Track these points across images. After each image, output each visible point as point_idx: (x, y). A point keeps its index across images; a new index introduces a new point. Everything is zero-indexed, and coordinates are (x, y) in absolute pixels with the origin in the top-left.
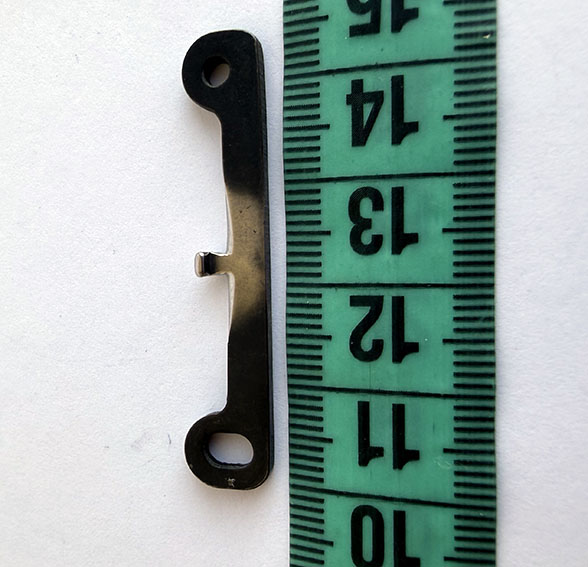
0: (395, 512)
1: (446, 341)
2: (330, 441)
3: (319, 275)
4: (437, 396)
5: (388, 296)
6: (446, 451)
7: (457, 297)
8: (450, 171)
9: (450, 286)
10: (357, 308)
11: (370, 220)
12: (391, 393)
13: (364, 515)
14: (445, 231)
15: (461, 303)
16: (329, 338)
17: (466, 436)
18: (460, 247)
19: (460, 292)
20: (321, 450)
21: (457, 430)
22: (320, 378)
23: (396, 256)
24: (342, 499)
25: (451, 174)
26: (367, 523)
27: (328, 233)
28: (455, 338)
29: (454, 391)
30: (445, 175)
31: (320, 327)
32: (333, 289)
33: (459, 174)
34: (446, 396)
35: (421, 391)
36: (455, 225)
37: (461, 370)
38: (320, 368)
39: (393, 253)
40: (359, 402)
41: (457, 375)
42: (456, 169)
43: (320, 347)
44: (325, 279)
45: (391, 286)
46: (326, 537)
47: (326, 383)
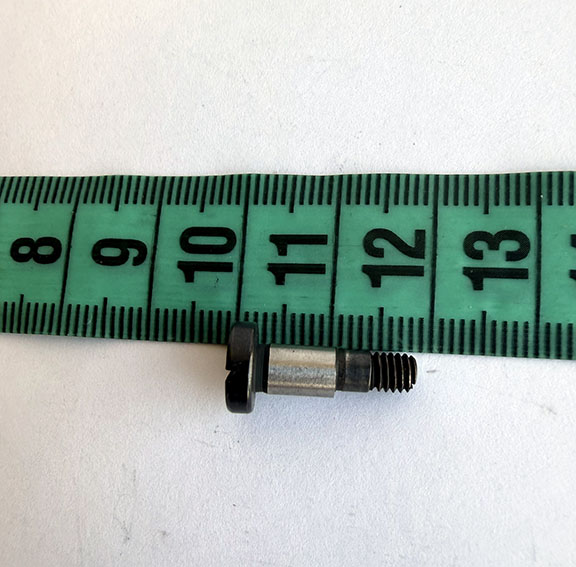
0: (231, 264)
1: (381, 310)
2: (292, 211)
3: (446, 203)
4: (333, 301)
5: (425, 263)
6: (285, 306)
7: (421, 320)
8: (541, 319)
9: (432, 316)
10: (413, 236)
11: (497, 249)
12: (335, 263)
13: (228, 238)
14: (484, 313)
15: (416, 324)
16: (386, 211)
17: (298, 324)
18: (467, 326)
19: (426, 324)
20: (283, 203)
21: (303, 316)
22: (348, 202)
23: (461, 270)
24: (241, 220)
25: (537, 321)
26: (221, 241)
27: (486, 212)
28: (384, 317)
29: (336, 315)
30: (537, 315)
31: (396, 203)
32: (432, 215)
33: (537, 327)
34: (332, 308)
35: (336, 288)
36: (488, 322)
37: (356, 321)
38: (358, 203)
39: (465, 268)
40: (326, 236)
41: (351, 318)
42: (542, 325)
43: (377, 203)
44: (441, 209)
45: (434, 265)
46: (207, 206)
47: (344, 208)
